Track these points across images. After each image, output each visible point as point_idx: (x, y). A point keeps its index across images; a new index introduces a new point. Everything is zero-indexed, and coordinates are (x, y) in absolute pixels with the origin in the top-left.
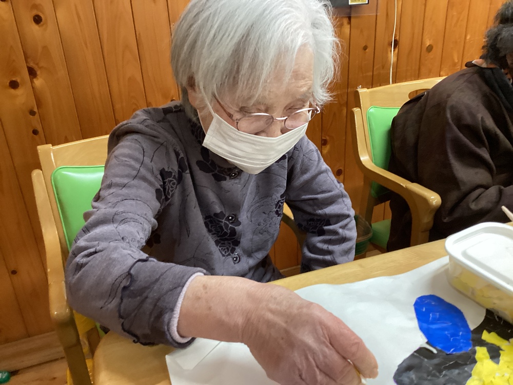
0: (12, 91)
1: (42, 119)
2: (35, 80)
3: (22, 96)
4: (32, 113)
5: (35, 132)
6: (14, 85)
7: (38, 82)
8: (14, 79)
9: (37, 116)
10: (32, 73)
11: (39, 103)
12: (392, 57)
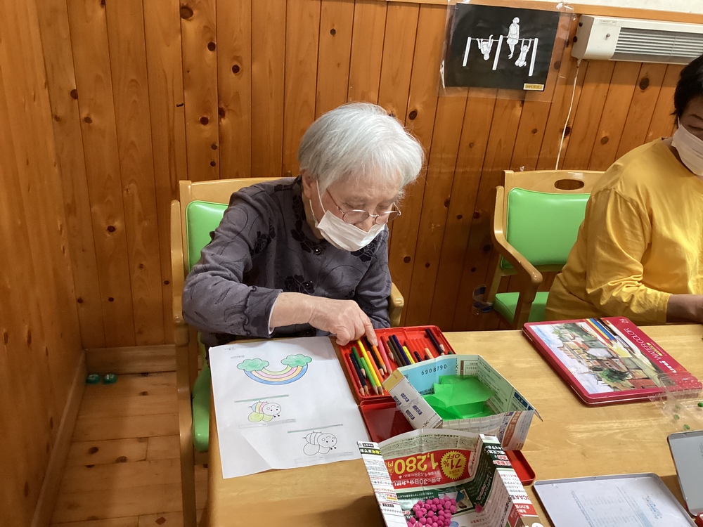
0: (202, 126)
1: (221, 154)
2: (222, 120)
3: (209, 131)
4: (214, 147)
5: (213, 164)
6: (204, 121)
7: (224, 121)
8: (205, 116)
9: (217, 149)
10: (222, 113)
11: (221, 139)
12: (562, 143)
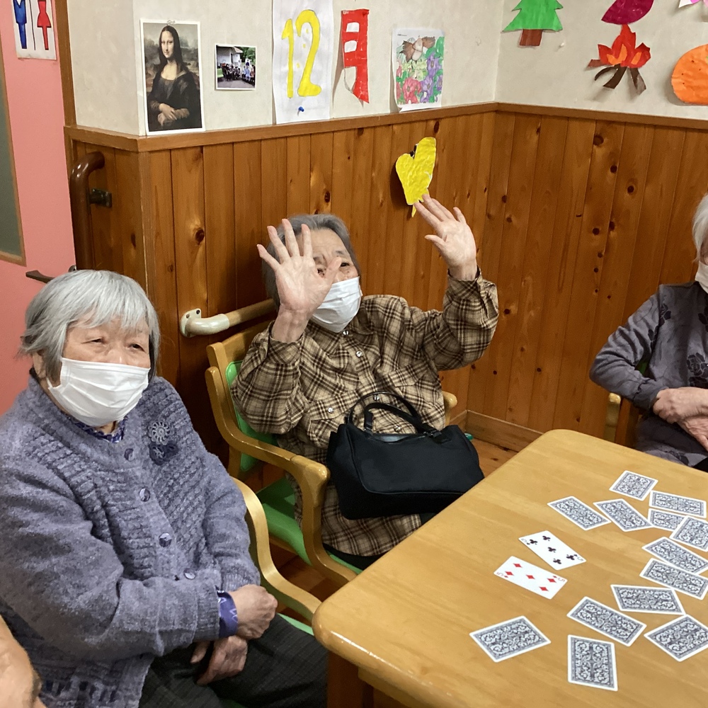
0: (593, 235)
1: (605, 262)
3: (598, 241)
4: (600, 255)
5: (596, 270)
6: (596, 232)
7: (612, 233)
8: (597, 227)
9: (602, 258)
10: (612, 226)
11: (608, 249)
